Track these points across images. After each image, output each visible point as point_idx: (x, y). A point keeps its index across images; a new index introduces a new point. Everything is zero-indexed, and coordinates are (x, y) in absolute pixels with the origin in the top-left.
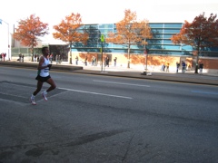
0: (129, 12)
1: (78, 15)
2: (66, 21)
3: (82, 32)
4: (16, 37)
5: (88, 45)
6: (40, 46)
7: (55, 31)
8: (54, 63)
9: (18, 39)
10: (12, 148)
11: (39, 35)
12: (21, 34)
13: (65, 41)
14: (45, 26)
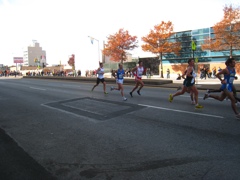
0: (230, 10)
1: (170, 24)
2: (155, 32)
3: (174, 41)
4: (106, 53)
5: (182, 55)
6: (129, 60)
7: (145, 44)
8: (144, 77)
9: (108, 55)
10: (70, 165)
11: (128, 48)
12: (110, 49)
13: (155, 53)
14: (134, 39)
